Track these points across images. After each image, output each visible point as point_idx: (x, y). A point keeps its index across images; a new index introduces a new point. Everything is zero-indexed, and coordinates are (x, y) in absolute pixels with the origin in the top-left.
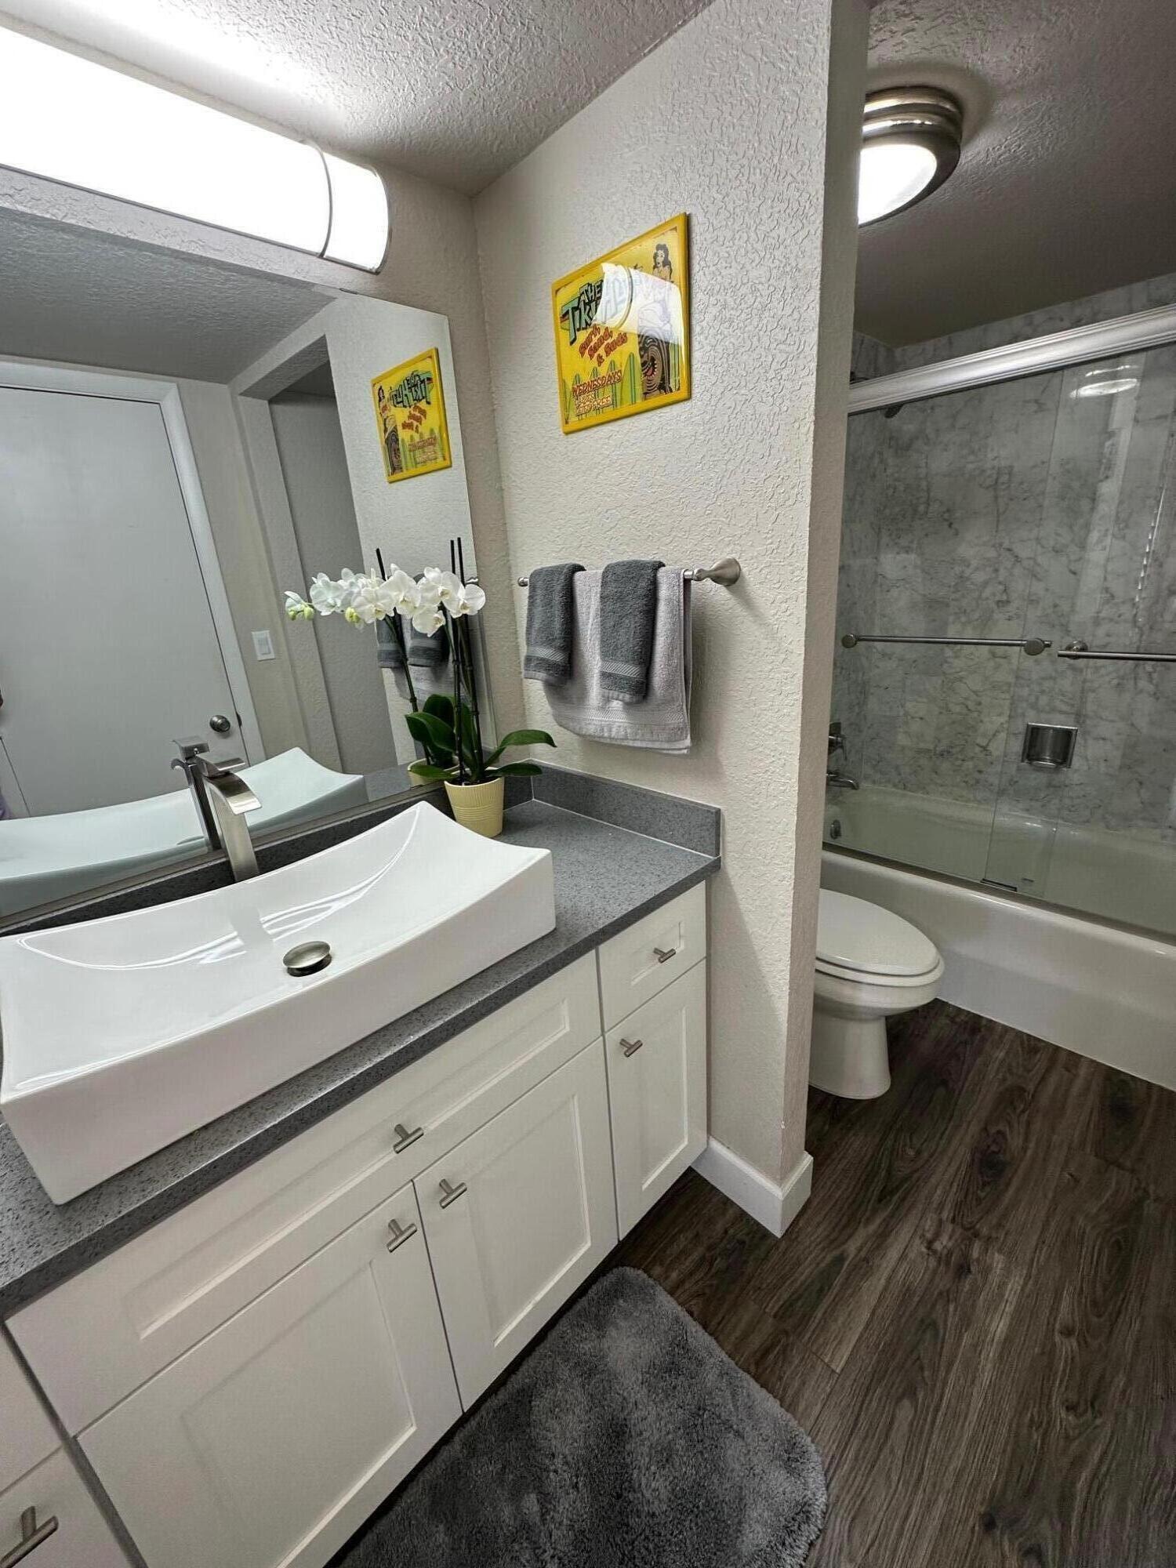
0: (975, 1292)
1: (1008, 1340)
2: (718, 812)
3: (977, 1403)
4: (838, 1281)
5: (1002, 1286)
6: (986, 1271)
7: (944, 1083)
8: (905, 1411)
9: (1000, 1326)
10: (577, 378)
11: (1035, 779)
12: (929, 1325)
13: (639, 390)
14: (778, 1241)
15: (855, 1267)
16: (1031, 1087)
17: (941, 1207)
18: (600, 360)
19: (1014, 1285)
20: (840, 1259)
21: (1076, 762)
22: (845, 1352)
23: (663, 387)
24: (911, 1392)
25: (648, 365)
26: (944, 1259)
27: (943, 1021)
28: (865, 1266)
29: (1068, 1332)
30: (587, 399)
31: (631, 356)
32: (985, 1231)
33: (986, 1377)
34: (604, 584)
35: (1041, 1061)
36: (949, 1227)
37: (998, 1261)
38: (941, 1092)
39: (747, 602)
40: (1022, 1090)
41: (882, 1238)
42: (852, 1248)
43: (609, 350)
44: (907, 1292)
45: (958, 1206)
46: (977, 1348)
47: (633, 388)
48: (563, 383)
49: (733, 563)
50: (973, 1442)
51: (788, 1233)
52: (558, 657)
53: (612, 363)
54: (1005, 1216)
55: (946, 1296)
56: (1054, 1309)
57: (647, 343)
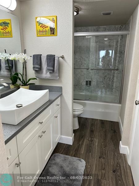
0: (94, 142)
1: (98, 145)
2: (61, 87)
3: (96, 150)
4: (80, 146)
5: (96, 141)
6: (94, 140)
7: (85, 125)
8: (90, 154)
9: (97, 144)
10: (40, 30)
11: (88, 87)
12: (90, 146)
13: (50, 34)
14: (72, 145)
15: (81, 144)
16: (94, 123)
17: (88, 137)
18: (44, 29)
19: (97, 141)
20: (80, 144)
21: (92, 85)
22: (83, 151)
23: (53, 34)
24: (90, 152)
25: (51, 31)
26: (90, 141)
27: (83, 119)
28: (82, 144)
29: (102, 142)
30: (41, 33)
31: (49, 29)
32: (93, 137)
33: (97, 148)
34: (47, 57)
35: (94, 121)
36: (90, 138)
37: (95, 139)
38: (85, 126)
39: (65, 61)
40: (93, 124)
41: (83, 141)
42: (80, 143)
43: (45, 28)
44: (87, 145)
45: (90, 136)
46: (95, 146)
47: (49, 33)
48: (37, 30)
49: (63, 56)
50: (97, 153)
51: (73, 144)
52: (39, 67)
53: (46, 30)
54: (95, 135)
55: (91, 144)
56: (101, 141)
57: (51, 28)
